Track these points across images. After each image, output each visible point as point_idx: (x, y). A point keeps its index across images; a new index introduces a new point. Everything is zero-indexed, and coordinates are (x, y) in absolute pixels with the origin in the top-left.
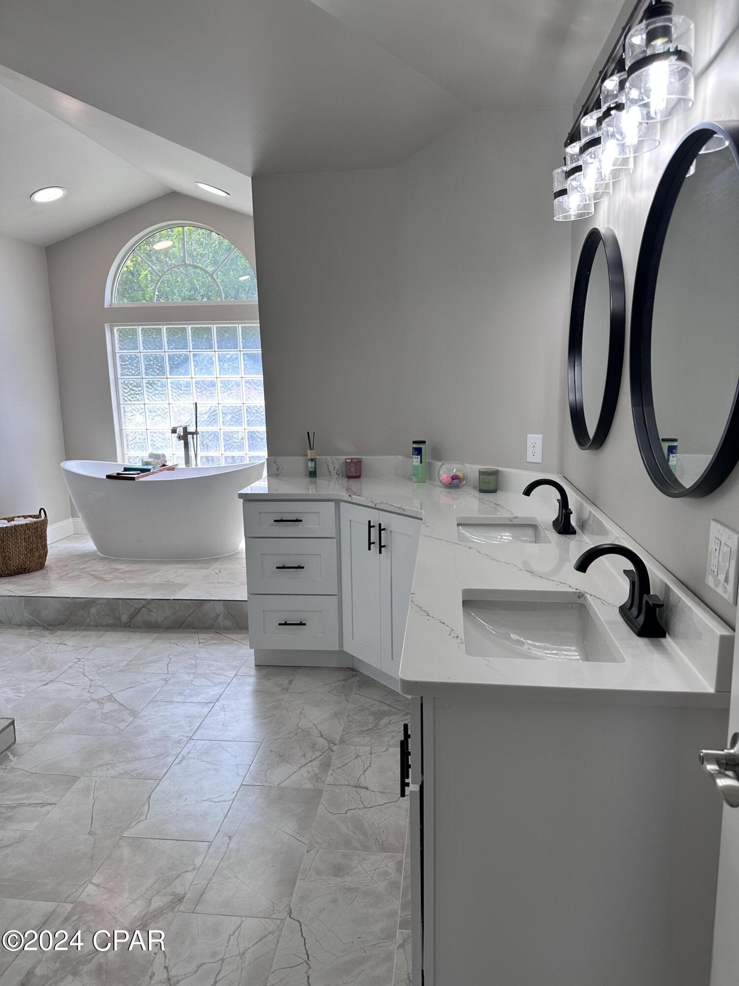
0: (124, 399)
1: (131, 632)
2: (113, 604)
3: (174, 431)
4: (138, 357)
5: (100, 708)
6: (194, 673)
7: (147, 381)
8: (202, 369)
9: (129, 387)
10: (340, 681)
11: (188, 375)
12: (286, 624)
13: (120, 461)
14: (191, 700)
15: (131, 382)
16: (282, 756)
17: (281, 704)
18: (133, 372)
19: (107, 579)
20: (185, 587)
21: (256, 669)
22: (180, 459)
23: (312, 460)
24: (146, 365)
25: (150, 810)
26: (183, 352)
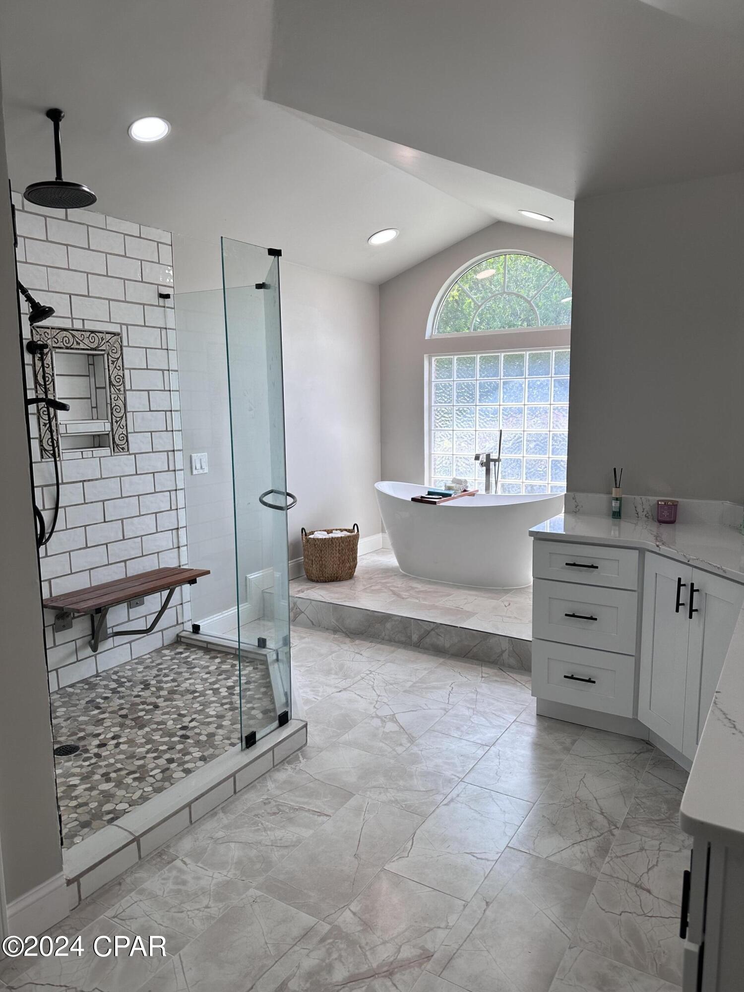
0: (435, 425)
1: (419, 652)
2: (406, 622)
3: (477, 458)
4: (451, 386)
5: (382, 726)
6: (473, 709)
7: (457, 409)
8: (511, 396)
9: (440, 414)
10: (630, 753)
11: (497, 402)
12: (572, 677)
13: (426, 484)
14: (467, 737)
15: (443, 409)
16: (554, 825)
17: (561, 764)
18: (446, 400)
19: (404, 596)
20: (473, 616)
21: (538, 719)
22: (481, 485)
23: (617, 499)
24: (458, 393)
25: (413, 848)
26: (493, 379)
